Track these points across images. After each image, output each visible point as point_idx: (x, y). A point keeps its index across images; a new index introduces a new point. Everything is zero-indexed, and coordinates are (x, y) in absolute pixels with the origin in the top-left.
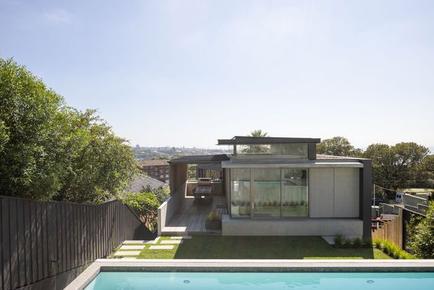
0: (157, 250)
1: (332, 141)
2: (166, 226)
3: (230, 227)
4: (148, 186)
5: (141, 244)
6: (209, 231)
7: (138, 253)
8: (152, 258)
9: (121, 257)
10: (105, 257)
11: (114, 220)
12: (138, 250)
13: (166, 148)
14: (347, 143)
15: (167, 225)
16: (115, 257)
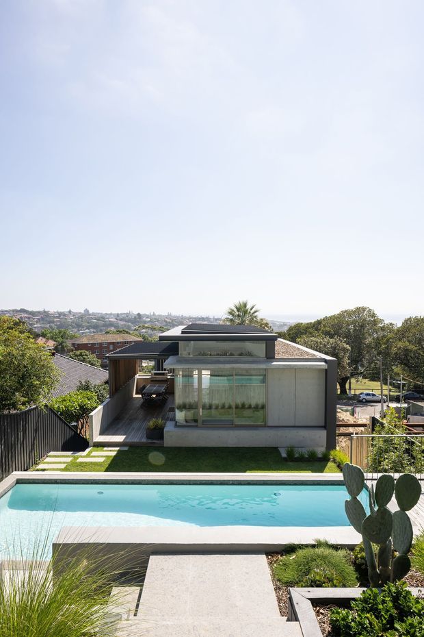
0: (86, 463)
1: (354, 312)
2: (100, 435)
3: (173, 436)
4: (87, 382)
5: (69, 456)
6: (150, 441)
7: (63, 466)
8: (78, 471)
9: (44, 470)
10: (26, 470)
11: (36, 430)
12: (64, 463)
13: (127, 315)
14: (374, 315)
15: (102, 433)
16: (38, 470)
